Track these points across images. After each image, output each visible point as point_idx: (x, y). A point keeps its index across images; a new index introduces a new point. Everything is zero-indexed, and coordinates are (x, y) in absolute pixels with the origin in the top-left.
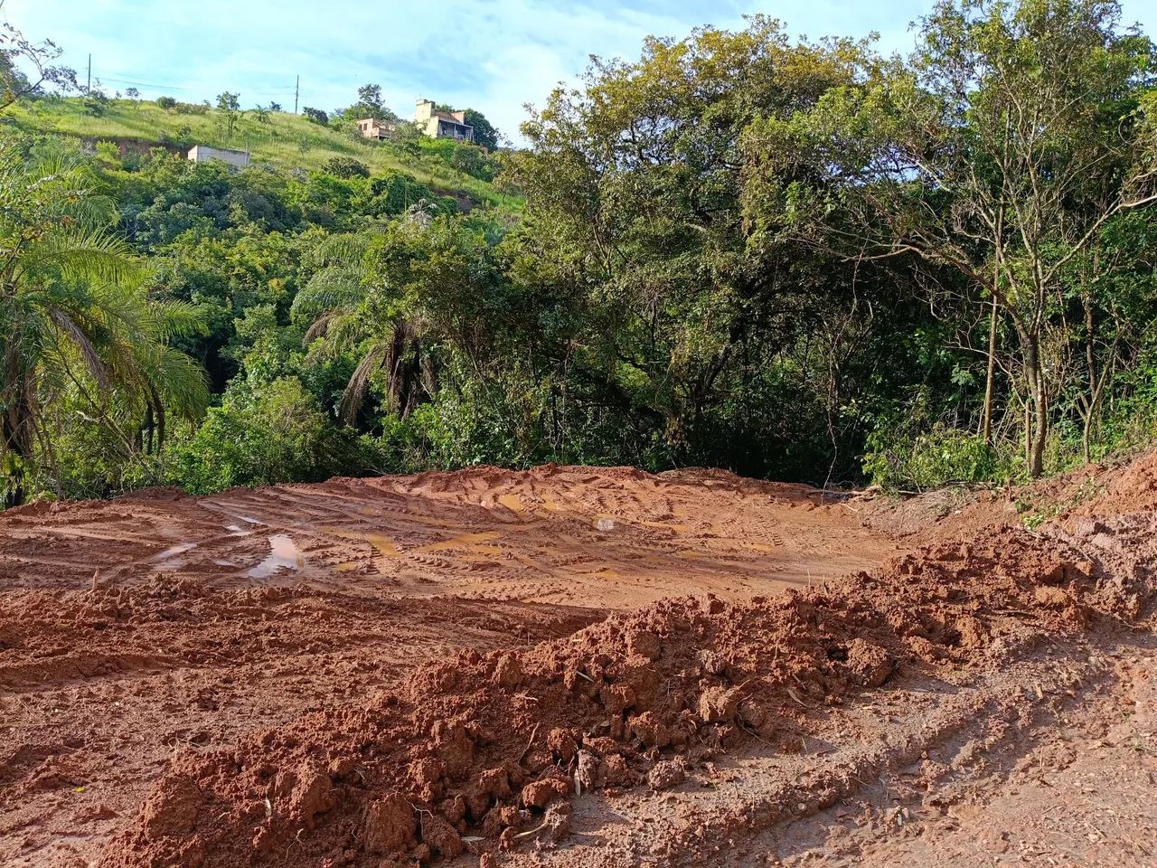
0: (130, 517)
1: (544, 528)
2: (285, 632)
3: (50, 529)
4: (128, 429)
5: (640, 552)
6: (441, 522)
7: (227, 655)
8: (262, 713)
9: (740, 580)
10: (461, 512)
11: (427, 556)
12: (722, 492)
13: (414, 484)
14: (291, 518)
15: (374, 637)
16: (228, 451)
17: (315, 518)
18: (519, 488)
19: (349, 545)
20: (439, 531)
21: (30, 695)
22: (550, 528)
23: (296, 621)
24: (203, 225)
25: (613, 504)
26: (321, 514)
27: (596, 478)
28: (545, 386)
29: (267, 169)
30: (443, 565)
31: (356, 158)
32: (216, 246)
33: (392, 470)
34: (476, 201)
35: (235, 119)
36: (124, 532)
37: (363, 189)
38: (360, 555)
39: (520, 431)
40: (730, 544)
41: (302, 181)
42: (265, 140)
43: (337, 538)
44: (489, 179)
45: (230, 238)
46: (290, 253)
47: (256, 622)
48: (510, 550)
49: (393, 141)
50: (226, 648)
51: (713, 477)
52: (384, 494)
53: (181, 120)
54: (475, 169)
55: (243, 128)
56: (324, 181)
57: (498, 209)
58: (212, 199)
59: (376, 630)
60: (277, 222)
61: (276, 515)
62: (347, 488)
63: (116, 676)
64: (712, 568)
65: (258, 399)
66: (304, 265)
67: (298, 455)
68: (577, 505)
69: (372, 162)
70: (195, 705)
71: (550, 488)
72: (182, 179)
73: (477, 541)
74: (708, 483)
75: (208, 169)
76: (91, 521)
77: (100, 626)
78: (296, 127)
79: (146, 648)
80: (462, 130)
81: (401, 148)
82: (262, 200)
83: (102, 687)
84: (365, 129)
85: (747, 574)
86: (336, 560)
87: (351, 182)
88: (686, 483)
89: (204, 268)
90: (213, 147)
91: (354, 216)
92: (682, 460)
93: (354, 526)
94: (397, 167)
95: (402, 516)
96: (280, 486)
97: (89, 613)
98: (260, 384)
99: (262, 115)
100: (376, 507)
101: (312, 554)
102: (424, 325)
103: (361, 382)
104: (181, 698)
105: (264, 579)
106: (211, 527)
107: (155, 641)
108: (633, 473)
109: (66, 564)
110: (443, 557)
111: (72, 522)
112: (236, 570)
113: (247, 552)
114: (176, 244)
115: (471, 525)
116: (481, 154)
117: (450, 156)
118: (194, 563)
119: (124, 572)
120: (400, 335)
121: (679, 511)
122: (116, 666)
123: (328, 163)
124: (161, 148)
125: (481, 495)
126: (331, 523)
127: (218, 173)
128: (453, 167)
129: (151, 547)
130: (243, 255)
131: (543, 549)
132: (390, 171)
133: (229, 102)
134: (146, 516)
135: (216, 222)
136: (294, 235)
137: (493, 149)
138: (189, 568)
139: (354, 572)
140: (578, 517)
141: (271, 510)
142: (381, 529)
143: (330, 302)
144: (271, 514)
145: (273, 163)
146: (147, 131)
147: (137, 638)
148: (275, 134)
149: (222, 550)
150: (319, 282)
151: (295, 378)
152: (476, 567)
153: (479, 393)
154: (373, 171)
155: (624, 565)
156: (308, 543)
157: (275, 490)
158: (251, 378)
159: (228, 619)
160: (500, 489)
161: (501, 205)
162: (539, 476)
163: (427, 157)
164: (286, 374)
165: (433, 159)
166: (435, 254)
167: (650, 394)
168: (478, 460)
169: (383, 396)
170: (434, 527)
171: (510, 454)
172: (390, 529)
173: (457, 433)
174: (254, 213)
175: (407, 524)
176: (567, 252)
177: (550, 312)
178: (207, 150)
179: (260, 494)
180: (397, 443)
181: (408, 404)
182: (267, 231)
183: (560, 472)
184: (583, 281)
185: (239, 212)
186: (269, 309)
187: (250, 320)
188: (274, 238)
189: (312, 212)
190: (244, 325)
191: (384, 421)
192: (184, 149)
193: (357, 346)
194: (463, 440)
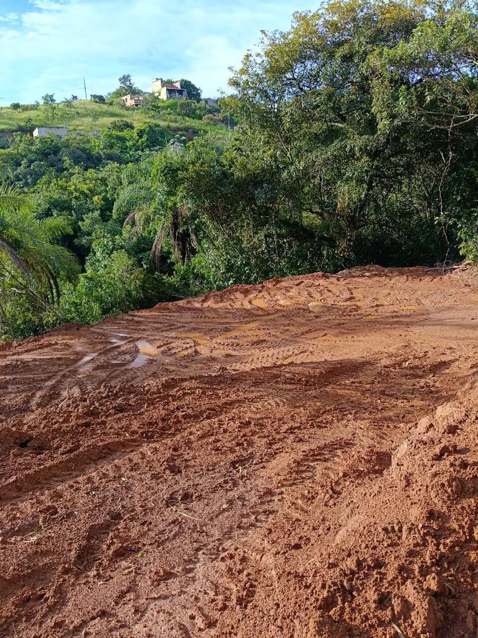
0: (56, 344)
1: (283, 316)
4: (41, 294)
5: (342, 321)
6: (225, 320)
9: (405, 328)
10: (234, 314)
11: (224, 341)
12: (377, 278)
13: (203, 301)
14: (144, 330)
16: (96, 297)
17: (157, 329)
18: (261, 294)
19: (180, 341)
20: (226, 326)
22: (288, 315)
24: (50, 172)
25: (317, 296)
26: (159, 325)
27: (302, 282)
28: (261, 235)
29: (78, 134)
30: (235, 345)
31: (125, 119)
32: (60, 183)
34: (195, 132)
35: (55, 108)
36: (57, 352)
37: (132, 137)
38: (188, 346)
39: (253, 261)
40: (392, 308)
41: (98, 138)
42: (73, 118)
43: (172, 338)
44: (200, 118)
45: (67, 177)
46: (101, 180)
48: (269, 331)
49: (143, 106)
51: (368, 271)
52: (189, 309)
53: (25, 115)
54: (192, 114)
55: (60, 113)
56: (110, 136)
57: (209, 135)
58: (52, 157)
60: (90, 164)
61: (135, 330)
62: (169, 309)
65: (105, 266)
66: (110, 185)
68: (297, 299)
69: (134, 120)
71: (279, 292)
72: (33, 148)
74: (367, 274)
75: (47, 140)
76: (36, 349)
78: (89, 107)
80: (180, 92)
81: (149, 109)
82: (79, 152)
84: (126, 101)
85: (408, 324)
86: (177, 351)
87: (125, 133)
88: (354, 277)
89: (56, 197)
90: (46, 127)
91: (131, 153)
92: (349, 264)
93: (180, 330)
94: (148, 120)
95: (203, 320)
96: (130, 312)
98: (104, 257)
99: (68, 104)
100: (187, 317)
101: (162, 349)
102: (189, 209)
103: (159, 247)
106: (103, 342)
108: (323, 276)
109: (32, 376)
110: (233, 340)
111: (26, 351)
112: (123, 365)
113: (126, 353)
114: (38, 186)
115: (242, 320)
117: (176, 109)
118: (100, 364)
119: (63, 376)
120: (175, 216)
121: (356, 294)
123: (110, 125)
124: (19, 133)
125: (241, 302)
126: (166, 330)
127: (52, 141)
128: (179, 115)
129: (73, 359)
130: (76, 186)
131: (286, 328)
132: (145, 123)
133: (49, 99)
134: (65, 341)
135: (57, 169)
136: (101, 169)
137: (199, 100)
138: (98, 368)
139: (188, 356)
140: (300, 306)
141: (132, 327)
142: (194, 329)
143: (132, 204)
144: (133, 329)
145: (80, 130)
146: (8, 124)
148: (78, 113)
149: (113, 354)
150: (125, 195)
151: (123, 250)
152: (253, 343)
153: (226, 243)
154: (135, 125)
155: (337, 331)
156: (158, 343)
157: (130, 315)
158: (98, 254)
160: (251, 296)
161: (209, 131)
162: (270, 285)
163: (163, 111)
164: (117, 249)
165: (167, 112)
166: (191, 167)
167: (327, 228)
168: (231, 282)
169: (171, 253)
170: (223, 324)
171: (249, 276)
172: (199, 328)
173: (218, 268)
174: (77, 161)
175: (208, 325)
176: (264, 152)
177: (261, 189)
178: (44, 129)
179: (122, 319)
180: (185, 279)
181: (187, 255)
182: (86, 169)
183: (281, 281)
184: (278, 167)
185: (68, 161)
186: (97, 214)
187: (87, 221)
188: (91, 173)
189: (108, 154)
190: (85, 225)
191: (176, 267)
192: (31, 131)
193: (148, 227)
194: (221, 271)
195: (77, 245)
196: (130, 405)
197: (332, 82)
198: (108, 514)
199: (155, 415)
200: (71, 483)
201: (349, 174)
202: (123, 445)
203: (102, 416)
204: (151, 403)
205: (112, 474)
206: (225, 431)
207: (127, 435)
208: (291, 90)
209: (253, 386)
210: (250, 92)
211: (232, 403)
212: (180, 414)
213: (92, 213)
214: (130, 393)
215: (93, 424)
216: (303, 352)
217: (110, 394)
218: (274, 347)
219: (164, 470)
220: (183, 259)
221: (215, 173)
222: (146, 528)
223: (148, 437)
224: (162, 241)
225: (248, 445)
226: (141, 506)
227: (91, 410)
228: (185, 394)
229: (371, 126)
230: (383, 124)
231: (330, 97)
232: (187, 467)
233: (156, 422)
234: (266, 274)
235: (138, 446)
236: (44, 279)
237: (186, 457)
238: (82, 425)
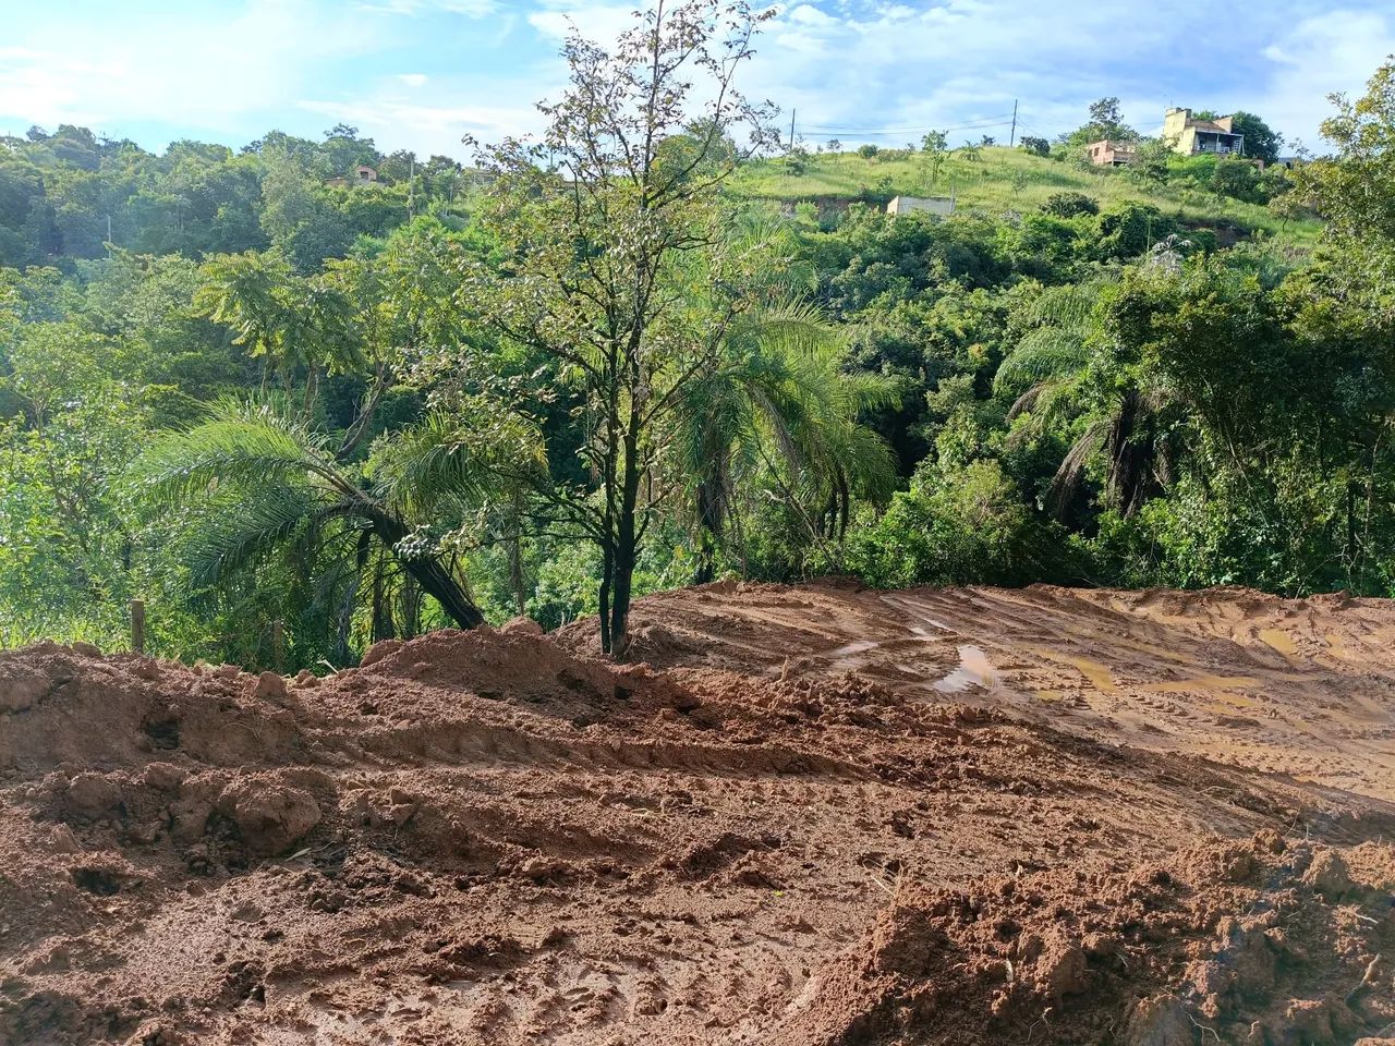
0: (810, 605)
1: (1328, 683)
2: (985, 762)
3: (736, 609)
4: (813, 512)
6: (1174, 655)
7: (920, 777)
8: (962, 853)
10: (1202, 647)
11: (1154, 696)
13: (1139, 602)
14: (984, 627)
15: (1091, 788)
16: (913, 542)
17: (1011, 631)
18: (1289, 622)
19: (1052, 669)
20: (1172, 667)
21: (730, 781)
22: (1338, 684)
23: (996, 752)
24: (899, 286)
26: (1020, 626)
28: (1333, 485)
29: (974, 215)
30: (1177, 711)
31: (1082, 192)
32: (912, 309)
33: (1108, 582)
34: (1243, 232)
35: (942, 160)
36: (806, 621)
37: (1088, 230)
38: (1067, 683)
39: (1295, 543)
41: (1014, 226)
42: (973, 181)
43: (1038, 658)
44: (1263, 201)
45: (928, 299)
46: (996, 313)
47: (951, 744)
48: (1274, 706)
49: (1131, 166)
50: (918, 768)
52: (1098, 611)
53: (882, 170)
54: (1243, 188)
55: (949, 170)
56: (1040, 224)
57: (1274, 241)
58: (911, 257)
59: (1094, 780)
60: (982, 277)
61: (966, 621)
62: (1051, 599)
63: (808, 777)
65: (950, 485)
66: (1011, 326)
67: (993, 553)
68: (1383, 655)
69: (1102, 195)
70: (889, 828)
71: (1339, 628)
72: (879, 236)
73: (1225, 688)
75: (909, 222)
76: (773, 606)
77: (792, 720)
78: (1011, 162)
79: (836, 752)
80: (1228, 141)
81: (1142, 174)
82: (966, 252)
83: (795, 787)
84: (1096, 154)
86: (1038, 686)
87: (1075, 222)
89: (896, 335)
90: (915, 196)
91: (1077, 263)
93: (1060, 646)
94: (1135, 197)
95: (1122, 641)
96: (970, 587)
97: (782, 704)
98: (953, 467)
99: (971, 153)
100: (1087, 627)
101: (1008, 673)
102: (1164, 397)
103: (1075, 468)
104: (874, 816)
105: (952, 695)
106: (894, 627)
107: (845, 746)
109: (750, 648)
110: (1177, 702)
111: (756, 604)
112: (920, 679)
113: (933, 660)
114: (870, 310)
115: (1217, 665)
116: (1253, 170)
117: (1209, 176)
118: (875, 664)
119: (804, 664)
120: (1129, 408)
122: (806, 767)
123: (1048, 201)
124: (860, 204)
125: (1229, 623)
126: (1032, 640)
127: (919, 225)
128: (1212, 190)
129: (831, 641)
131: (1326, 711)
132: (1126, 203)
133: (936, 141)
134: (827, 606)
135: (914, 282)
136: (1002, 291)
137: (1271, 161)
138: (869, 669)
139: (1059, 703)
141: (961, 615)
143: (1042, 370)
144: (961, 619)
145: (982, 208)
146: (846, 186)
147: (829, 739)
148: (985, 173)
149: (905, 654)
151: (994, 461)
152: (1223, 722)
153: (1236, 488)
154: (1103, 206)
156: (1003, 660)
157: (966, 592)
158: (943, 460)
159: (921, 735)
160: (1259, 620)
161: (1280, 234)
162: (1323, 608)
163: (1176, 181)
164: (984, 456)
165: (1184, 182)
166: (1186, 304)
168: (1228, 578)
169: (1101, 487)
170: (1165, 661)
171: (1276, 575)
172: (1106, 656)
173: (1201, 540)
174: (956, 267)
175: (1128, 653)
176: (1386, 292)
178: (908, 200)
179: (950, 596)
180: (1116, 548)
181: (1134, 498)
182: (971, 288)
183: (1357, 605)
185: (940, 268)
186: (967, 380)
187: (944, 394)
188: (979, 297)
189: (1026, 262)
190: (936, 401)
191: (1101, 518)
192: (883, 202)
193: (1070, 424)
194: (1208, 549)
213: (959, 377)
216: (1344, 774)
218: (1273, 743)
220: (1124, 505)
224: (1087, 453)
234: (1323, 578)
236: (826, 486)
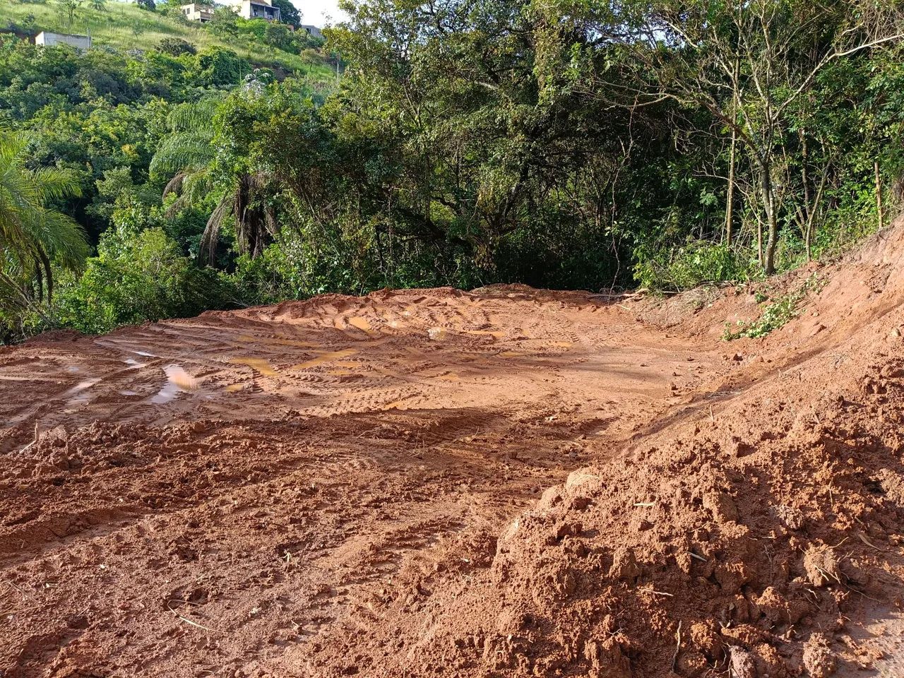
0: (37, 359)
1: (392, 343)
4: (21, 282)
5: (472, 356)
6: (306, 344)
9: (554, 372)
10: (321, 335)
11: (300, 373)
12: (524, 302)
13: (276, 313)
14: (178, 349)
16: (110, 294)
17: (198, 348)
18: (363, 311)
19: (232, 369)
20: (306, 351)
22: (397, 342)
24: (58, 101)
25: (441, 319)
26: (203, 344)
27: (424, 298)
28: (370, 227)
29: (108, 50)
30: (316, 380)
31: (183, 39)
32: (72, 119)
34: (288, 71)
35: (74, 8)
36: (35, 373)
37: (192, 65)
38: (244, 377)
39: (356, 263)
40: (539, 343)
41: (139, 60)
42: (102, 25)
43: (220, 363)
44: (297, 52)
45: (83, 112)
46: (137, 122)
48: (368, 363)
49: (212, 23)
51: (514, 291)
52: (252, 323)
53: (24, 9)
54: (285, 44)
55: (82, 15)
56: (158, 59)
57: (308, 77)
58: (63, 79)
60: (122, 96)
61: (165, 347)
62: (220, 320)
64: (531, 364)
65: (130, 249)
66: (151, 131)
67: (170, 293)
68: (413, 321)
69: (197, 41)
71: (388, 310)
72: (33, 61)
73: (339, 357)
74: (511, 295)
75: (57, 52)
76: (4, 365)
78: (129, 13)
80: (271, 11)
81: (221, 29)
82: (107, 78)
84: (188, 13)
85: (558, 367)
86: (225, 383)
87: (181, 59)
88: (494, 297)
89: (63, 139)
90: (57, 33)
91: (188, 88)
92: (488, 279)
93: (233, 352)
94: (219, 44)
95: (272, 341)
96: (161, 321)
98: (130, 235)
99: (96, 4)
100: (248, 334)
101: (203, 379)
102: (266, 177)
103: (215, 229)
105: (167, 404)
106: (111, 363)
108: (452, 292)
110: (314, 374)
112: (141, 398)
113: (147, 382)
114: (37, 119)
115: (331, 345)
116: (288, 32)
117: (262, 34)
118: (103, 395)
119: (43, 409)
120: (245, 187)
121: (494, 320)
123: (160, 44)
124: (11, 34)
125: (332, 318)
126: (213, 352)
127: (66, 55)
128: (266, 43)
129: (62, 384)
130: (96, 126)
131: (395, 360)
132: (215, 48)
134: (52, 357)
135: (69, 99)
136: (139, 106)
137: (297, 27)
138: (99, 400)
139: (242, 391)
140: (417, 332)
141: (160, 344)
142: (256, 353)
143: (179, 163)
144: (160, 346)
145: (111, 45)
148: (111, 20)
149: (125, 381)
150: (170, 145)
151: (159, 229)
152: (343, 380)
153: (318, 233)
154: (199, 49)
155: (464, 369)
156: (198, 370)
157: (159, 326)
158: (120, 231)
160: (348, 312)
161: (309, 73)
162: (378, 299)
163: (243, 35)
164: (151, 226)
165: (249, 36)
166: (274, 116)
167: (462, 226)
168: (322, 289)
169: (233, 239)
170: (301, 348)
171: (348, 283)
172: (265, 353)
173: (302, 267)
174: (101, 89)
175: (278, 348)
176: (383, 110)
177: (374, 161)
178: (53, 36)
179: (147, 331)
180: (251, 279)
181: (257, 245)
182: (116, 104)
183: (394, 295)
184: (400, 134)
185: (88, 88)
186: (125, 171)
187: (109, 182)
188: (122, 110)
189: (151, 86)
190: (105, 186)
191: (238, 260)
192: (32, 35)
193: (203, 198)
194: (308, 272)
195: (90, 215)
196: (134, 456)
197: (483, 25)
198: (66, 619)
199: (172, 473)
200: (14, 569)
201: (497, 155)
202: (112, 515)
203: (85, 471)
204: (168, 454)
205: (85, 558)
206: (277, 501)
207: (121, 500)
208: (427, 29)
209: (331, 439)
210: (369, 22)
211: (293, 462)
212: (210, 474)
213: (118, 169)
214: (136, 439)
215: (69, 482)
216: (414, 395)
217: (104, 437)
218: (374, 386)
219: (171, 554)
220: (251, 250)
221: (308, 130)
222: (123, 641)
223: (155, 505)
224: (221, 220)
225: (308, 523)
226: (123, 608)
227: (69, 461)
228: (223, 446)
229: (531, 92)
230: (546, 92)
231: (479, 44)
232: (207, 551)
233: (171, 484)
234: (374, 282)
235: (136, 517)
236: (29, 260)
237: (209, 536)
238: (49, 482)
